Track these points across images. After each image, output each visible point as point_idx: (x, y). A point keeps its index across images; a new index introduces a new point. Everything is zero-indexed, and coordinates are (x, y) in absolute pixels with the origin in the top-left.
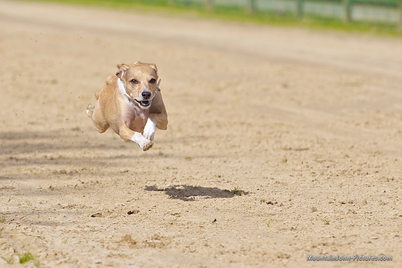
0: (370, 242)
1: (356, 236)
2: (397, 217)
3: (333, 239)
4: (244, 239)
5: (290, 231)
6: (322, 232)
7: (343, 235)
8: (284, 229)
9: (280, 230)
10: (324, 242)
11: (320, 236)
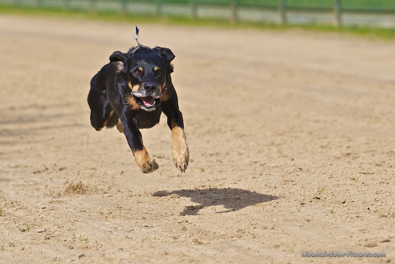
0: (235, 183)
1: (225, 179)
2: (252, 163)
3: (209, 182)
4: (145, 185)
5: (176, 178)
6: (200, 177)
7: (215, 179)
8: (172, 176)
9: (170, 177)
10: (203, 185)
11: (199, 180)
